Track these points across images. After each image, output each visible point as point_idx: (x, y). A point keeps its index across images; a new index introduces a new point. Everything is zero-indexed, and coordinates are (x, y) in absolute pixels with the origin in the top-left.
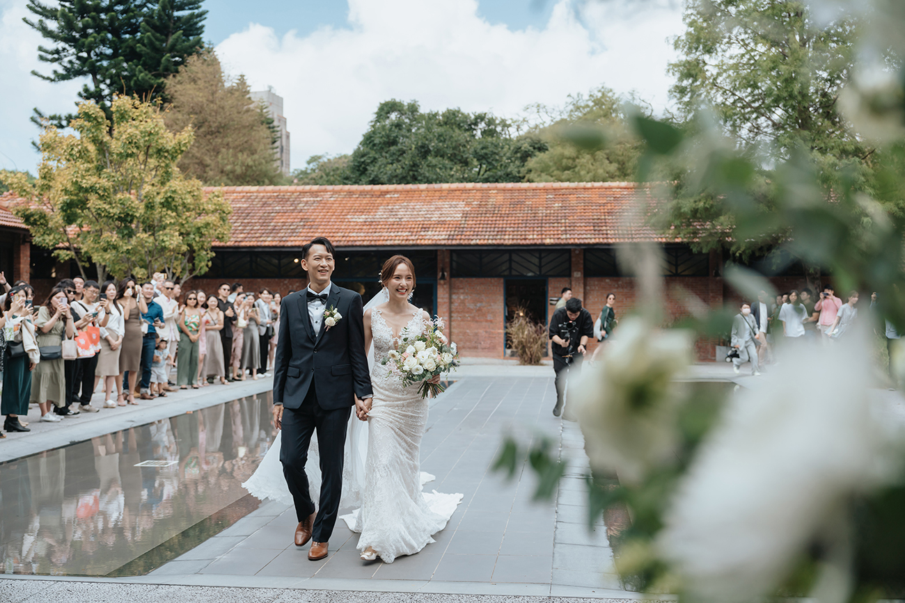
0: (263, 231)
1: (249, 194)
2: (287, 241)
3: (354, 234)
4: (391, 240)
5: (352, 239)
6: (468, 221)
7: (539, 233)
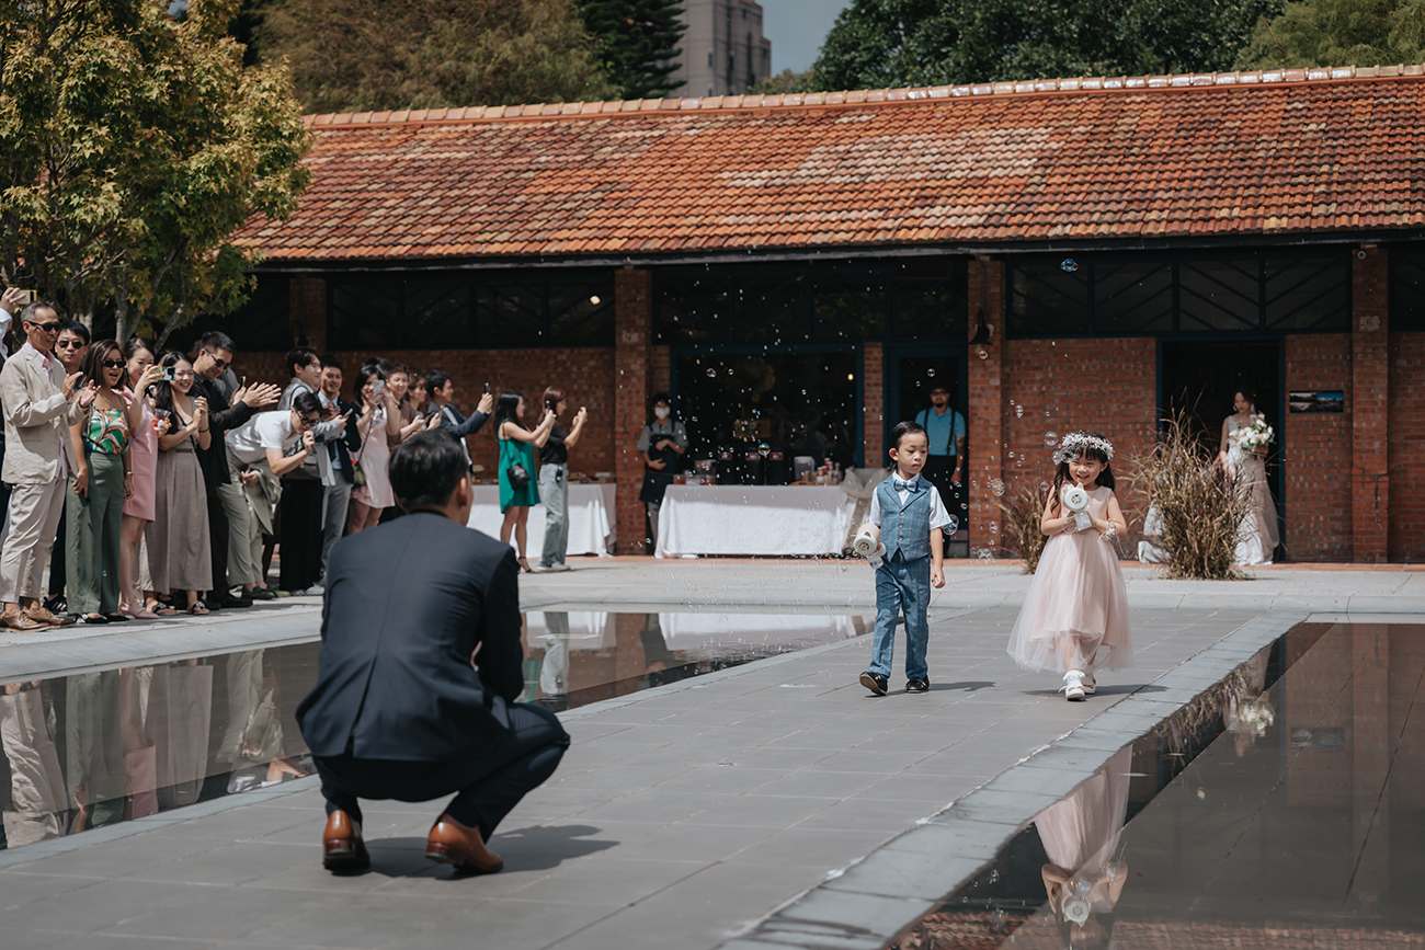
0: (489, 218)
1: (478, 128)
2: (549, 241)
3: (731, 220)
4: (826, 232)
5: (719, 231)
6: (1051, 176)
7: (1250, 201)
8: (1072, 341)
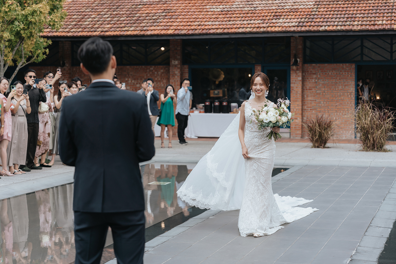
0: (127, 22)
2: (148, 30)
3: (210, 23)
4: (243, 28)
5: (206, 27)
6: (320, 8)
7: (389, 18)
8: (326, 64)
